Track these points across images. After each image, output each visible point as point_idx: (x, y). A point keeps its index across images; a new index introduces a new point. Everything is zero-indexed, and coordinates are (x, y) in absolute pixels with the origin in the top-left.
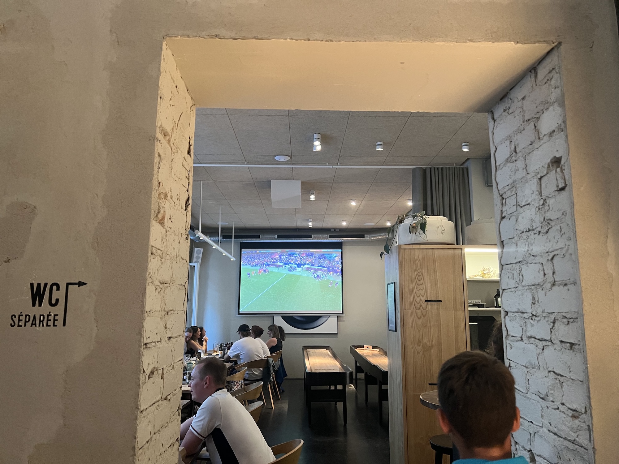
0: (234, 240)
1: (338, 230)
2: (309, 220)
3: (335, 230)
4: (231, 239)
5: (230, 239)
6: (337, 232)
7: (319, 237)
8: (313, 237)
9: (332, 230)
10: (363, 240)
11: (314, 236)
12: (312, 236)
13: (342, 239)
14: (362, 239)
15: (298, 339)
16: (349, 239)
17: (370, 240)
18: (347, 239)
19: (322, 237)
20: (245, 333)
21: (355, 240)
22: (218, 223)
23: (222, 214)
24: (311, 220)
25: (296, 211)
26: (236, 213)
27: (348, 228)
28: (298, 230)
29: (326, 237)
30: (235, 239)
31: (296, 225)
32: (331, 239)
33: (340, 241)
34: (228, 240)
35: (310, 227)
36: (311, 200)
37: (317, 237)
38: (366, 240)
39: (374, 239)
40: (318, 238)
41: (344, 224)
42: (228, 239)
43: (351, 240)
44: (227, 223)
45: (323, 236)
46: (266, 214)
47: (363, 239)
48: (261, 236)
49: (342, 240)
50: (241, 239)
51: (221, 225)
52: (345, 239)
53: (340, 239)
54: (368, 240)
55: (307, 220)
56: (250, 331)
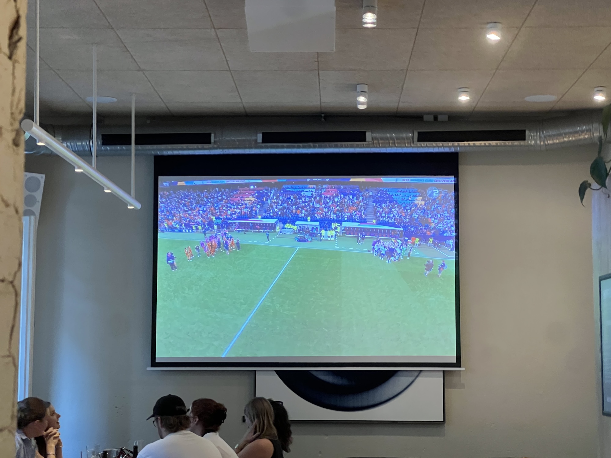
0: (136, 150)
1: (445, 118)
2: (359, 88)
3: (436, 118)
4: (128, 146)
5: (124, 147)
6: (443, 122)
7: (387, 139)
8: (371, 140)
9: (426, 118)
10: (520, 146)
11: (374, 135)
12: (369, 135)
13: (456, 144)
14: (516, 143)
15: (326, 438)
16: (478, 143)
17: (541, 146)
18: (471, 143)
19: (397, 139)
20: (172, 420)
21: (497, 146)
22: (88, 99)
23: (99, 71)
24: (365, 88)
25: (318, 61)
26: (140, 70)
27: (476, 109)
28: (325, 118)
29: (408, 138)
30: (140, 147)
31: (319, 103)
32: (423, 144)
33: (453, 150)
34: (118, 150)
35: (362, 107)
36: (364, 26)
37: (382, 139)
38: (531, 146)
39: (554, 144)
40: (386, 142)
41: (464, 98)
42: (118, 147)
43: (485, 146)
44: (115, 100)
45: (401, 135)
46: (230, 71)
47: (522, 143)
48: (215, 137)
49: (459, 146)
50: (155, 147)
51: (98, 103)
52: (466, 143)
53: (450, 144)
54: (535, 145)
55: (354, 88)
56: (188, 414)
